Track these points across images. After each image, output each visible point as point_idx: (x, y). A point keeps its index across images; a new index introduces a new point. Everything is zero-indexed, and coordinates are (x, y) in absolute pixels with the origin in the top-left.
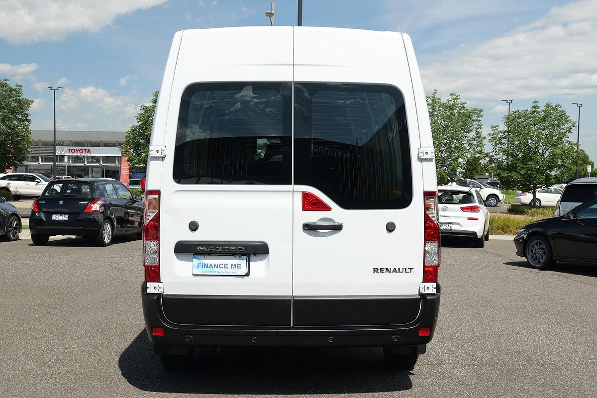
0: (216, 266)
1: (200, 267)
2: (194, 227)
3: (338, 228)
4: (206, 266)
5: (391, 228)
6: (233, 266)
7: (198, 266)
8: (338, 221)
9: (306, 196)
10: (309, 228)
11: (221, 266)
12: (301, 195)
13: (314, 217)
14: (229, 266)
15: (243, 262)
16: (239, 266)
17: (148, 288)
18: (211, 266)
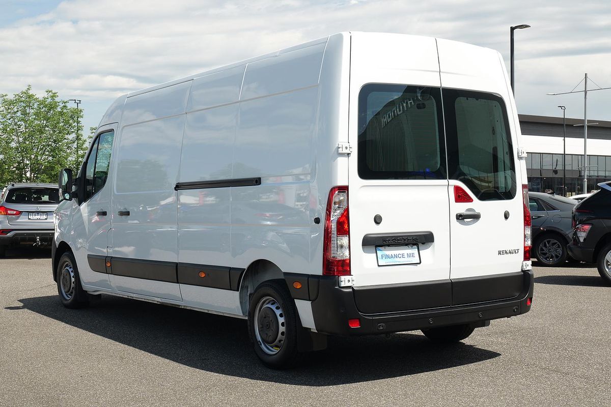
0: (396, 256)
1: (384, 258)
2: (378, 220)
3: (476, 217)
4: (387, 257)
5: (507, 215)
6: (409, 255)
7: (382, 257)
8: (477, 211)
9: (457, 189)
10: (460, 217)
11: (400, 256)
12: (453, 188)
13: (463, 208)
14: (406, 255)
15: (414, 251)
16: (412, 255)
17: (342, 281)
18: (392, 257)
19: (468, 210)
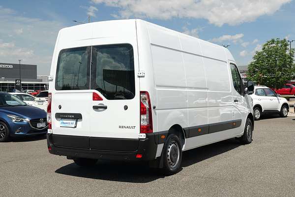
2: (60, 107)
3: (105, 108)
4: (64, 123)
5: (126, 108)
6: (72, 123)
8: (105, 105)
9: (94, 94)
10: (95, 108)
11: (68, 123)
12: (92, 94)
13: (97, 103)
14: (70, 123)
15: (75, 122)
19: (100, 104)
